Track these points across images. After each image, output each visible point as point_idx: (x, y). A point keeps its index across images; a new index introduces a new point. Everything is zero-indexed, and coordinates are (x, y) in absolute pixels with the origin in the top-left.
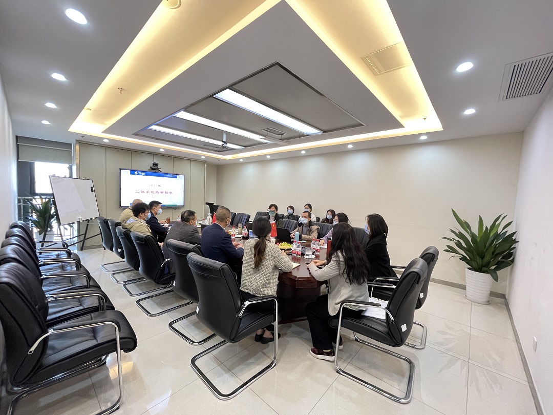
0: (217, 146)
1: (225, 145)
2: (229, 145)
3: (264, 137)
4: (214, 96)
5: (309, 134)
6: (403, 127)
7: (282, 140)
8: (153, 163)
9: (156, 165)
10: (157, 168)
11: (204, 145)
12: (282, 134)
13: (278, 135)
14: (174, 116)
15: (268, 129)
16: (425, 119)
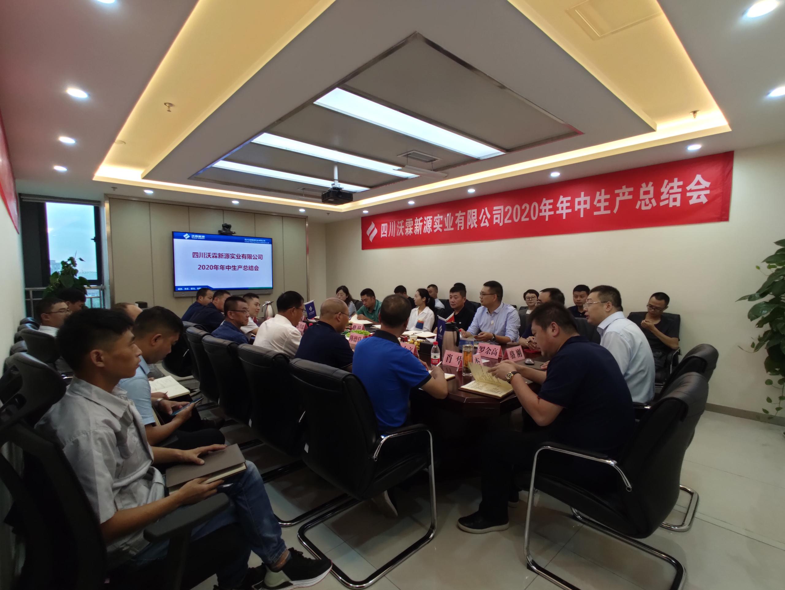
0: (323, 189)
3: (401, 168)
4: (315, 103)
5: (479, 156)
6: (652, 130)
7: (435, 170)
8: (223, 224)
9: (227, 227)
10: (229, 232)
11: (304, 189)
12: (432, 160)
13: (427, 162)
14: (252, 141)
15: (409, 153)
16: (695, 112)
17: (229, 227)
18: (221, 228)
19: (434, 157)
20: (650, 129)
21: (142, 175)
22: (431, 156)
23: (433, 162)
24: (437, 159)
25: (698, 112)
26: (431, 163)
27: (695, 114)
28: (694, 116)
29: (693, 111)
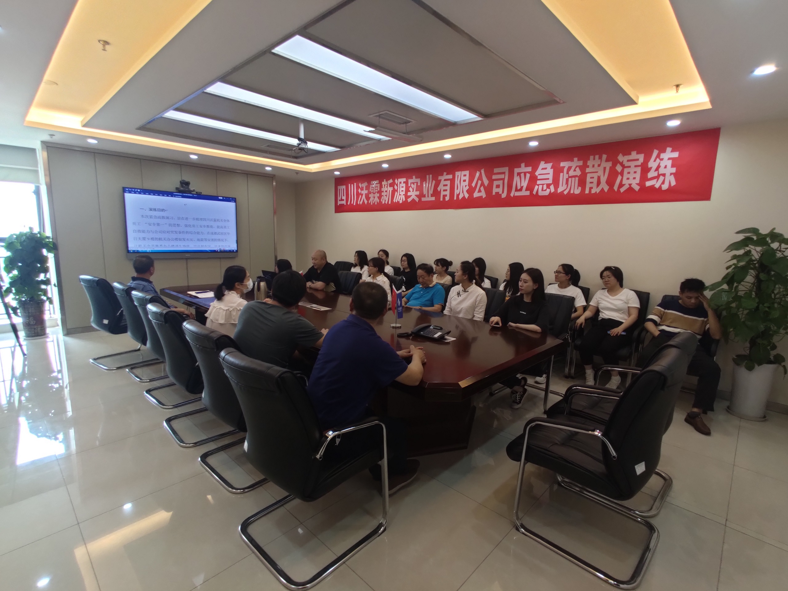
0: (289, 147)
1: (303, 146)
2: (311, 145)
3: (373, 129)
4: (273, 51)
5: (456, 121)
6: (633, 103)
7: (408, 133)
8: (181, 180)
9: (185, 184)
10: (187, 190)
11: (268, 146)
12: (406, 122)
13: (400, 124)
14: (205, 91)
15: (381, 113)
16: (677, 86)
17: (188, 184)
18: (178, 185)
19: (408, 119)
20: (633, 102)
21: (82, 122)
22: (405, 118)
23: (407, 124)
24: (411, 122)
25: (681, 86)
26: (405, 125)
27: (678, 88)
28: (677, 89)
29: (675, 84)
